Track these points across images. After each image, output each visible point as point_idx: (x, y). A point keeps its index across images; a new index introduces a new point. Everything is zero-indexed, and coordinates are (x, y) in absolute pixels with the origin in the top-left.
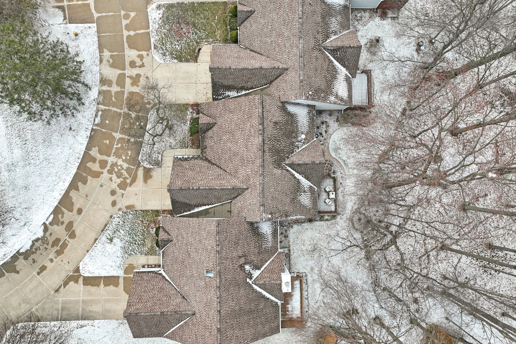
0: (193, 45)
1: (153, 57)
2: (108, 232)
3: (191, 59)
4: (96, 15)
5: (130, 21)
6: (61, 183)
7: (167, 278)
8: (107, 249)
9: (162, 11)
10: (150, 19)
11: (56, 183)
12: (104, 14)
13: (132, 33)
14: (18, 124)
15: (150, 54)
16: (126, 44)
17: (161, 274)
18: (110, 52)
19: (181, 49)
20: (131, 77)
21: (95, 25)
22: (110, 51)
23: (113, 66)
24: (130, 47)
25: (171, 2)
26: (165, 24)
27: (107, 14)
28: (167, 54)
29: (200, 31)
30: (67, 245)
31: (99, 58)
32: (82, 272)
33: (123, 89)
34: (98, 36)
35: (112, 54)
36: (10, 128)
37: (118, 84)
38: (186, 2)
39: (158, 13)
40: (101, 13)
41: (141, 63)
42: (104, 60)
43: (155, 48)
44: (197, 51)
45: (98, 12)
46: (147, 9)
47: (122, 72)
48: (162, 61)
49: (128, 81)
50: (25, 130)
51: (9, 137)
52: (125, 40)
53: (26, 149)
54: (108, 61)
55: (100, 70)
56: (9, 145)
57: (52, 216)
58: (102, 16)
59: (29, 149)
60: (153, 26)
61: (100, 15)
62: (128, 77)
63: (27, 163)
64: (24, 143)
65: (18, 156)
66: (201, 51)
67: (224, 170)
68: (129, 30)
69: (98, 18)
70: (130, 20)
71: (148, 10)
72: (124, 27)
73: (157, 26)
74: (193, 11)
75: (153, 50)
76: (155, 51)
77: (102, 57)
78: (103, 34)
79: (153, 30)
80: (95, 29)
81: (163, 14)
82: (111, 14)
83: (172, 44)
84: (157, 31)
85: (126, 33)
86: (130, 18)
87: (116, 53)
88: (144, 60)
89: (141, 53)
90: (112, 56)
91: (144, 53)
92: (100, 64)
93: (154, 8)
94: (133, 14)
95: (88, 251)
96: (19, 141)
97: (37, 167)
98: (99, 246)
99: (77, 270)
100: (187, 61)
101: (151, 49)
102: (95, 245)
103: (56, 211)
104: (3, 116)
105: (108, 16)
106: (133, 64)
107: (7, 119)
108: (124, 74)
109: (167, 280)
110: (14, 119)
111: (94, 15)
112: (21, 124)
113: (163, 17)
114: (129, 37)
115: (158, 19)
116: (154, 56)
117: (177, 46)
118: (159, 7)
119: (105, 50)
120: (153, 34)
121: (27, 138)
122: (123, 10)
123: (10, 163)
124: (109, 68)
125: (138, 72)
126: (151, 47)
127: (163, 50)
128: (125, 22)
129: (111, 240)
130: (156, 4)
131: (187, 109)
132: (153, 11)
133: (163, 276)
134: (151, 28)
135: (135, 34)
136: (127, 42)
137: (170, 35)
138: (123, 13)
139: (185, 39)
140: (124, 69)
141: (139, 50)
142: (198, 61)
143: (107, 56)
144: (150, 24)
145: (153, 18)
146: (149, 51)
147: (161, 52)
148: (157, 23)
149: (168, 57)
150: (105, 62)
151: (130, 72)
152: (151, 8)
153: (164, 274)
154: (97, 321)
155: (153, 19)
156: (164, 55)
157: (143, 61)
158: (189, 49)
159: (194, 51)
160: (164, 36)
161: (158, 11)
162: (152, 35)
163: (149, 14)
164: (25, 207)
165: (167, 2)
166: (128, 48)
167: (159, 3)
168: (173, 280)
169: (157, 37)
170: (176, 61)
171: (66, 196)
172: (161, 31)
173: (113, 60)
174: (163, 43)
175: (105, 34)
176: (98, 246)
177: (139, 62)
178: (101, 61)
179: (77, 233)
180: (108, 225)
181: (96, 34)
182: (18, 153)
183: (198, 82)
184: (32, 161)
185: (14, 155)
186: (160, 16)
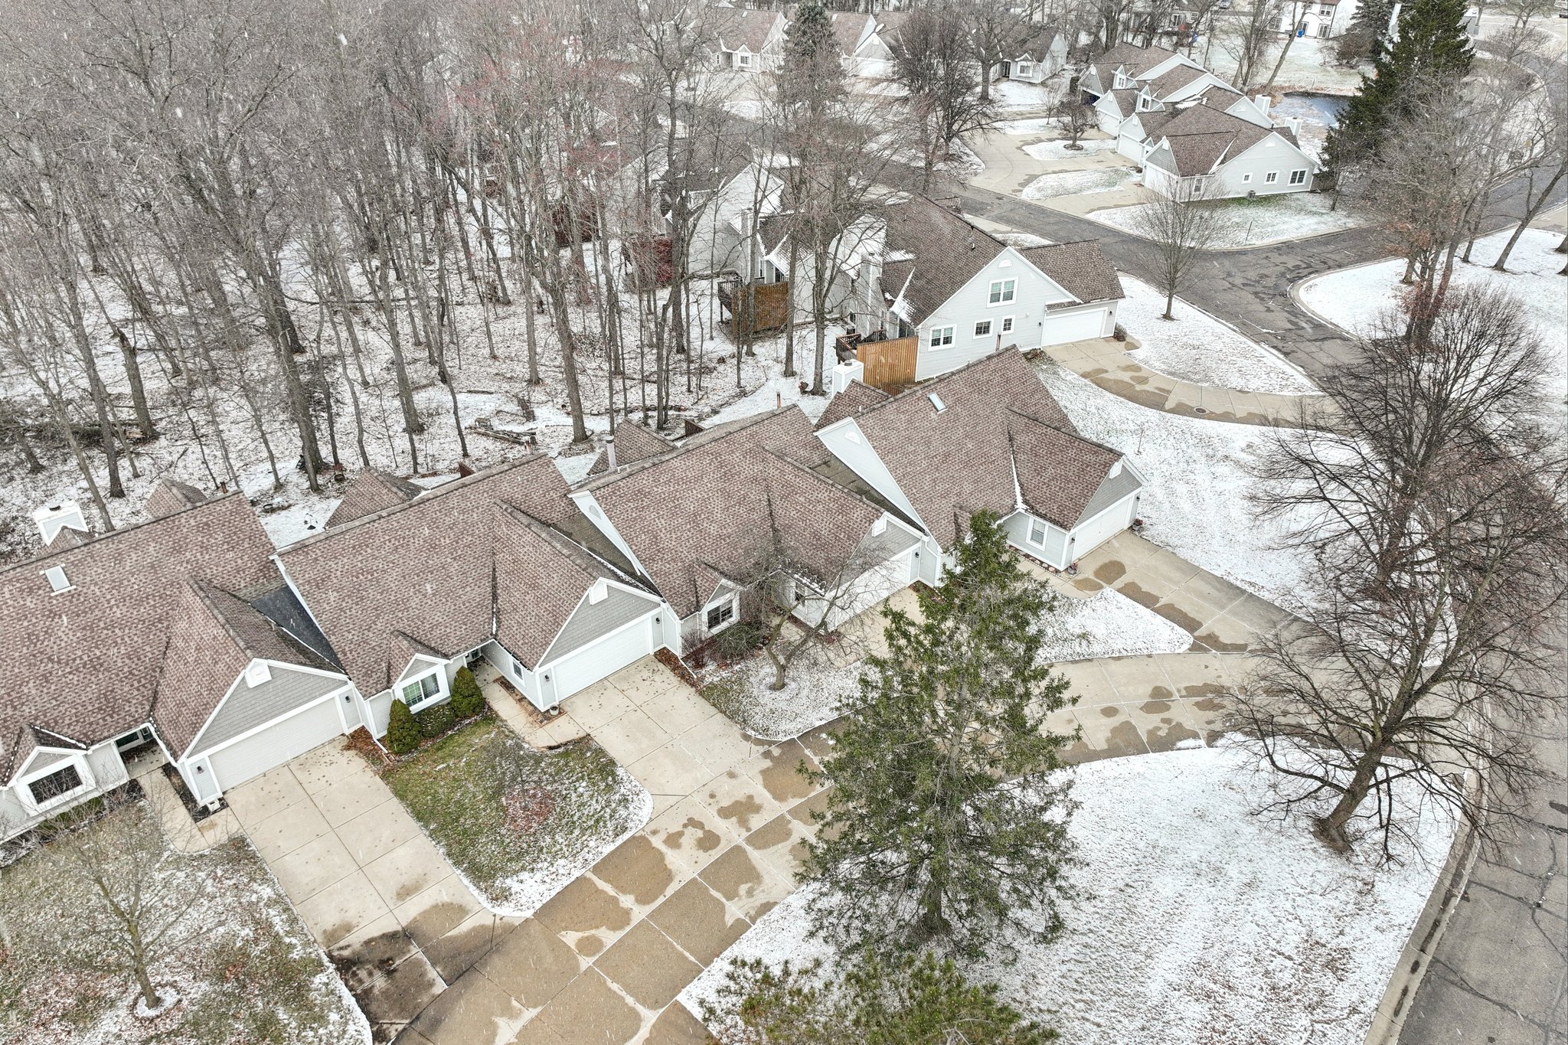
0: (551, 764)
1: (651, 820)
2: (1078, 649)
3: (589, 749)
4: (650, 1017)
5: (597, 927)
6: (1106, 774)
7: (1018, 489)
8: (1105, 632)
9: (508, 881)
10: (553, 893)
11: (1120, 781)
12: (630, 1000)
13: (627, 901)
14: (1112, 936)
15: (648, 830)
16: (670, 891)
17: (1025, 502)
18: (723, 906)
19: (582, 778)
20: (743, 823)
21: (682, 998)
22: (722, 908)
23: (752, 875)
24: (669, 876)
25: (466, 881)
26: (541, 850)
27: (623, 994)
28: (617, 797)
29: (504, 773)
30: (1186, 688)
31: (765, 917)
32: (1191, 641)
33: (789, 817)
34: (707, 965)
35: (723, 900)
36: (1144, 948)
37: (788, 834)
38: (442, 850)
39: (522, 886)
40: (632, 1010)
41: (690, 830)
42: (758, 903)
43: (624, 829)
44: (561, 750)
45: (636, 1019)
46: (527, 920)
47: (749, 849)
48: (646, 796)
49: (757, 822)
50: (1105, 912)
51: (1162, 933)
52: (661, 900)
53: (1136, 876)
54: (750, 893)
55: (789, 893)
56: (1176, 919)
57: (1180, 744)
58: (638, 1000)
59: (1127, 869)
60: (568, 871)
61: (639, 1008)
62: (748, 829)
63: (1158, 851)
64: (1130, 891)
65: (1169, 879)
66: (554, 744)
67: (770, 505)
68: (627, 913)
69: (655, 1005)
70: (593, 932)
71: (529, 914)
72: (628, 929)
73: (562, 862)
74: (457, 820)
75: (634, 831)
76: (630, 825)
77: (752, 913)
78: (692, 959)
79: (579, 864)
80: (691, 987)
81: (516, 872)
82: (615, 987)
83: (583, 804)
84: (575, 856)
85: (639, 913)
86: (587, 934)
87: (713, 892)
88: (676, 828)
89: (663, 848)
90: (731, 896)
91: (657, 842)
92: (775, 903)
93: (512, 905)
94: (571, 938)
95: (1150, 656)
96: (1140, 903)
97: (1139, 829)
98: (1117, 645)
99: (1195, 648)
100: (600, 752)
101: (633, 837)
102: (1125, 653)
103: (1164, 744)
104: (1141, 989)
105: (627, 987)
106: (709, 841)
107: (1132, 973)
108: (749, 840)
109: (1022, 486)
110: (1113, 953)
111: (653, 1021)
112: (1104, 932)
113: (523, 869)
114: (642, 900)
115: (538, 876)
116: (646, 820)
117: (581, 790)
118: (501, 897)
119: (729, 920)
120: (590, 857)
121: (1113, 893)
122: (578, 967)
123: (1203, 880)
124: (766, 879)
125: (717, 819)
126: (628, 840)
127: (614, 811)
128: (609, 938)
129: (1084, 636)
130: (497, 911)
131: (712, 687)
132: (523, 900)
133: (1023, 495)
134: (576, 874)
135: (624, 891)
136: (662, 892)
137: (564, 821)
138: (585, 962)
139: (549, 788)
140: (737, 850)
141: (661, 856)
142: (582, 734)
143: (741, 903)
144: (566, 884)
145: (543, 888)
146: (643, 838)
147: (623, 812)
148: (553, 870)
149: (622, 790)
150: (760, 898)
151: (731, 833)
152: (518, 914)
153: (1019, 499)
154: (1218, 573)
155: (547, 886)
156: (624, 801)
157: (680, 829)
158: (566, 765)
159: (566, 754)
160: (577, 832)
161: (513, 891)
162: (594, 859)
163: (538, 906)
164: (1233, 793)
165: (472, 888)
166: (676, 880)
167: (489, 906)
168: (1010, 474)
169: (592, 844)
170: (620, 772)
171: (1113, 751)
172: (568, 846)
173: (737, 885)
174: (597, 821)
175: (687, 954)
176: (1120, 646)
177: (692, 835)
178: (767, 907)
179: (1149, 690)
180: (1069, 658)
181: (704, 974)
182: (1167, 885)
183: (633, 707)
184: (1141, 845)
185: (1180, 890)
186: (524, 875)
